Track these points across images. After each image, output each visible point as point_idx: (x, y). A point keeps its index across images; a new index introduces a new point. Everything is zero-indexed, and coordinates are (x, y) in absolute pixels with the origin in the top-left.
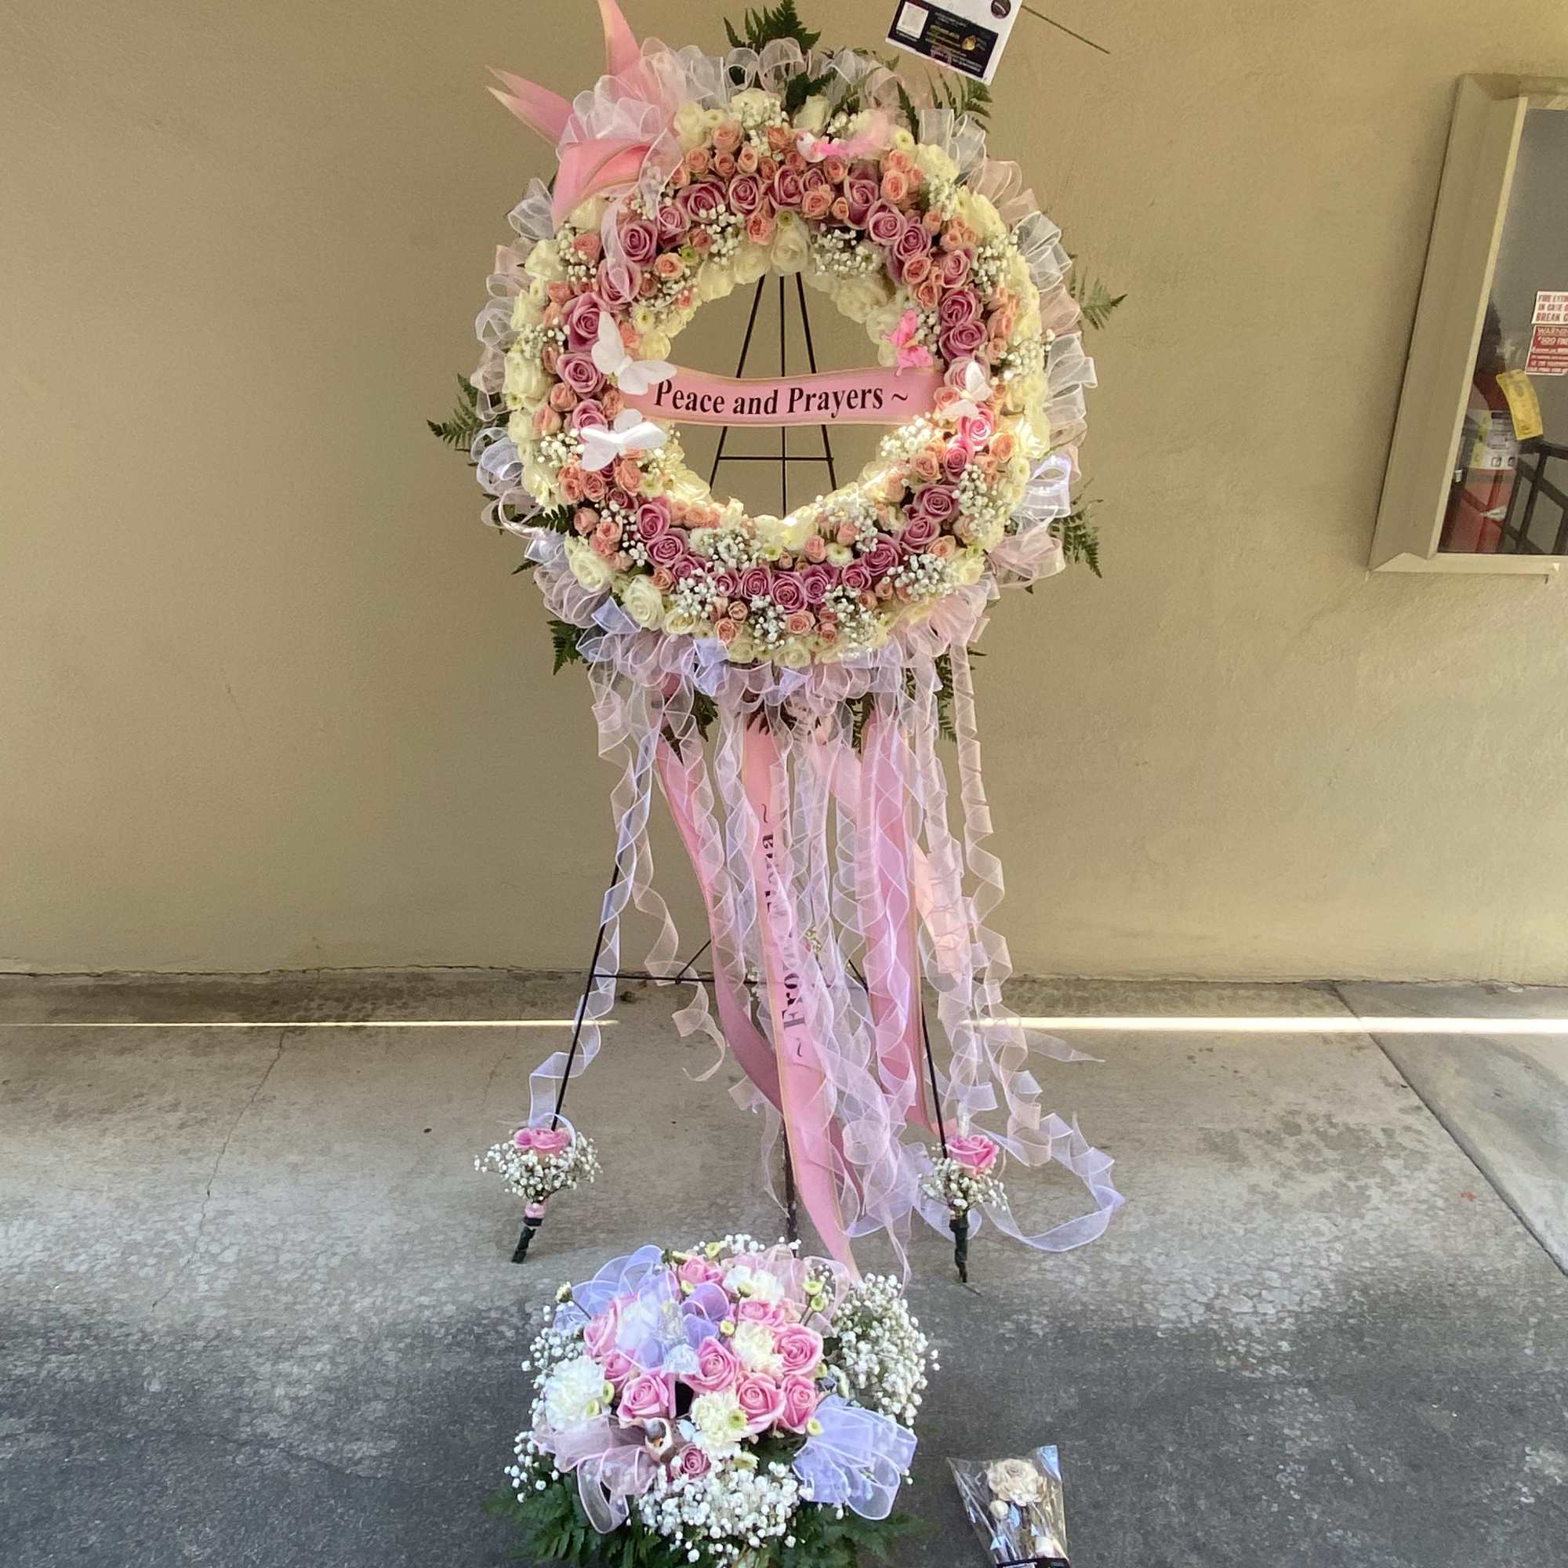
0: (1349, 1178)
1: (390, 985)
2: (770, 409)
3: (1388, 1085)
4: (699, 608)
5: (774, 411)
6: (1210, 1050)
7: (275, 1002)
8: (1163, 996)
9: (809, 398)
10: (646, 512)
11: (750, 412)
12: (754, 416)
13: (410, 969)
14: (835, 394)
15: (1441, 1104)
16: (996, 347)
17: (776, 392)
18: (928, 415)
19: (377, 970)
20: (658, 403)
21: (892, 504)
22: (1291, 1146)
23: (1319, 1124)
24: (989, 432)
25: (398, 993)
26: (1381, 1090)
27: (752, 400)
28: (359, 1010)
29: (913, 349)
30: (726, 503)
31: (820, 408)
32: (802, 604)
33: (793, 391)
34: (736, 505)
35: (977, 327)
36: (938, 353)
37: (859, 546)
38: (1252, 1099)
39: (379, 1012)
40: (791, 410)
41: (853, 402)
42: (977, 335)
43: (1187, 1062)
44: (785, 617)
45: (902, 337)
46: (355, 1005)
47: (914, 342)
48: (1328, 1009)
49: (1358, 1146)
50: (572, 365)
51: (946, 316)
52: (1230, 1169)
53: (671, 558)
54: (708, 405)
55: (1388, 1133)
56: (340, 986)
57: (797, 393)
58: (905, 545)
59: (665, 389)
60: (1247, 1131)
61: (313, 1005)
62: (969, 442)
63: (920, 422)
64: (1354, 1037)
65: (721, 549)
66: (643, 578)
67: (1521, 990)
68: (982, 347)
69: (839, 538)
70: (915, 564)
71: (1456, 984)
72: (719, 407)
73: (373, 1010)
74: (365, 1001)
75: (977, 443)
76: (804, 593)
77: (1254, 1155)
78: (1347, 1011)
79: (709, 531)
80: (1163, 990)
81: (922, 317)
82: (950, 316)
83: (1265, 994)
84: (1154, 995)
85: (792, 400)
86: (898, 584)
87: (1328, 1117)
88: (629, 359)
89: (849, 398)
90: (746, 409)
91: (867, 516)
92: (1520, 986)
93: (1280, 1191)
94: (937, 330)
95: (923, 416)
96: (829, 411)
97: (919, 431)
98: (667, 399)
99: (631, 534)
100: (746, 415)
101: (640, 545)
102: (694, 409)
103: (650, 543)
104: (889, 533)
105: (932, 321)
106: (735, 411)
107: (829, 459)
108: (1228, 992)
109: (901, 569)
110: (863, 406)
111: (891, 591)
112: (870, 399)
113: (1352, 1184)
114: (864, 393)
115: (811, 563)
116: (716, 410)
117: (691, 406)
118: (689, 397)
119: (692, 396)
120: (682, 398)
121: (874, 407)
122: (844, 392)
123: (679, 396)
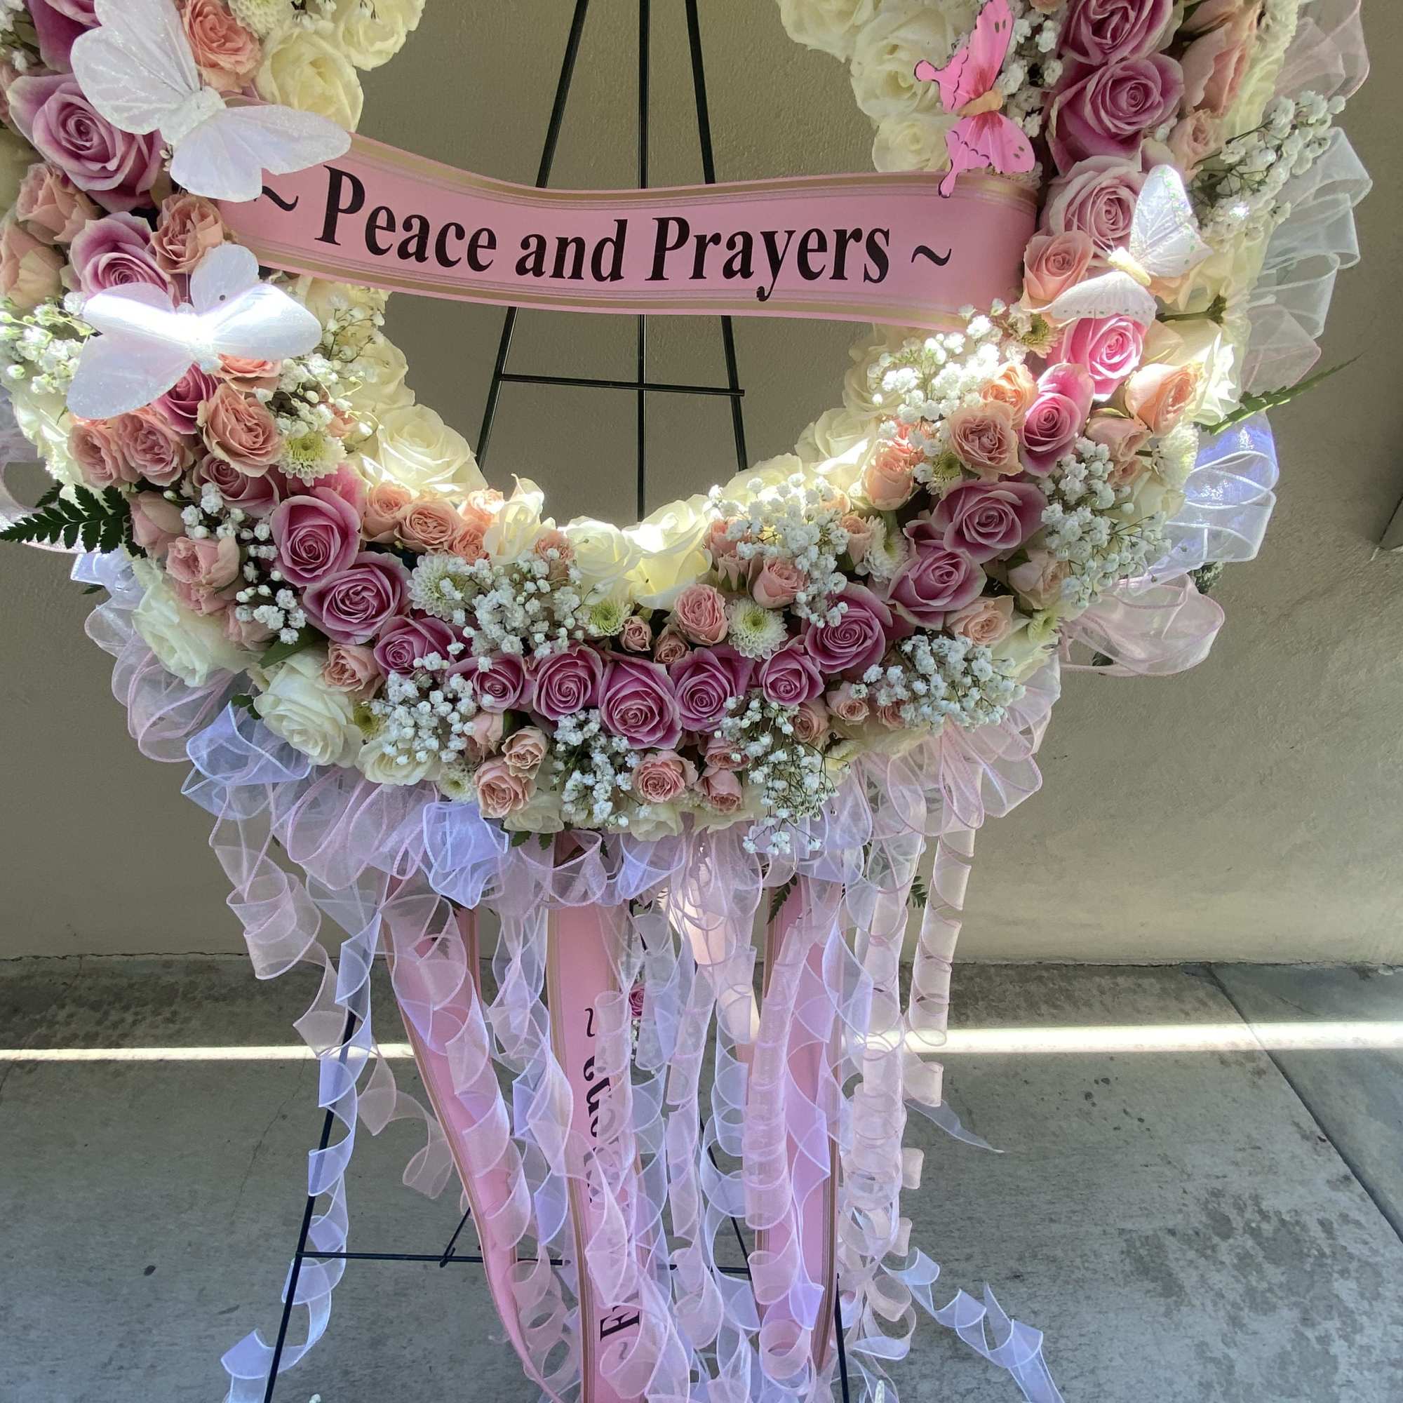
0: (1306, 1321)
1: (168, 979)
2: (606, 267)
3: (1305, 1137)
4: (434, 743)
5: (616, 275)
6: (1106, 1081)
7: (16, 1011)
8: (1043, 990)
9: (702, 243)
10: (296, 514)
11: (558, 273)
12: (566, 283)
13: (191, 957)
14: (769, 238)
15: (1371, 1172)
16: (1197, 134)
17: (622, 225)
18: (999, 308)
19: (152, 957)
20: (329, 235)
21: (878, 514)
22: (1226, 1259)
23: (1248, 1215)
24: (1134, 362)
25: (168, 995)
26: (1302, 1149)
27: (563, 243)
28: (115, 1025)
29: (987, 119)
30: (507, 489)
31: (728, 272)
32: (670, 730)
33: (663, 224)
34: (530, 497)
35: (1163, 71)
36: (1039, 145)
37: (803, 612)
38: (1168, 1172)
39: (140, 1030)
40: (658, 274)
41: (815, 261)
42: (1156, 96)
43: (1086, 1105)
44: (632, 761)
45: (967, 83)
46: (114, 1016)
47: (993, 101)
48: (1214, 1007)
49: (1301, 1256)
50: (52, 105)
51: (1086, 32)
52: (1167, 1314)
53: (368, 622)
54: (458, 250)
55: (1325, 1225)
56: (105, 981)
57: (673, 229)
58: (901, 610)
59: (346, 199)
60: (1172, 1232)
61: (62, 1015)
62: (1087, 380)
63: (981, 325)
64: (1250, 1055)
65: (483, 615)
66: (305, 665)
67: (1390, 973)
68: (1162, 131)
69: (760, 592)
70: (926, 662)
71: (1328, 965)
72: (483, 256)
73: (134, 1023)
74: (126, 1008)
75: (1101, 385)
76: (676, 710)
77: (1189, 1279)
78: (1233, 1012)
79: (459, 564)
80: (1040, 978)
81: (1024, 27)
82: (1098, 28)
83: (1146, 982)
84: (1033, 987)
85: (661, 248)
86: (883, 700)
87: (1256, 1199)
88: (212, 100)
89: (803, 250)
90: (549, 264)
91: (824, 543)
92: (1390, 967)
93: (1233, 1353)
94: (1054, 72)
95: (983, 310)
96: (753, 283)
97: (972, 345)
98: (351, 227)
99: (263, 567)
100: (546, 280)
101: (284, 596)
102: (420, 256)
103: (312, 588)
104: (866, 580)
105: (1048, 40)
106: (521, 269)
107: (735, 391)
108: (1106, 982)
109: (895, 672)
110: (839, 274)
111: (865, 712)
112: (857, 253)
113: (1310, 1334)
114: (842, 237)
115: (693, 646)
116: (476, 265)
117: (412, 248)
118: (407, 226)
119: (416, 224)
120: (391, 226)
121: (867, 276)
122: (790, 233)
123: (382, 220)
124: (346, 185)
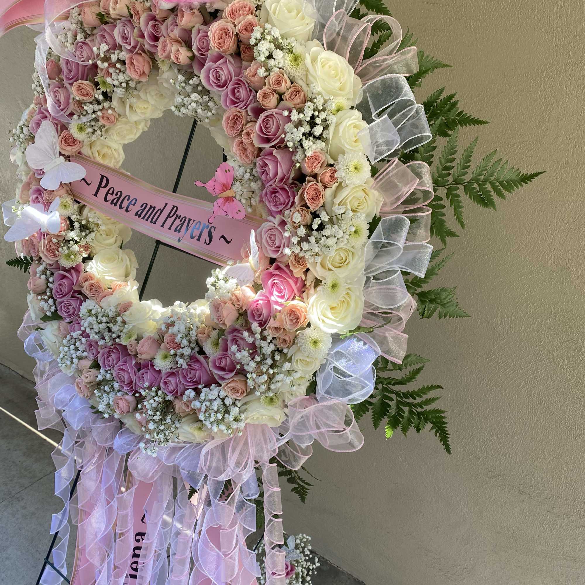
2: (154, 219)
5: (155, 222)
9: (176, 217)
11: (144, 217)
12: (143, 222)
14: (190, 220)
17: (167, 205)
20: (96, 195)
27: (151, 207)
29: (228, 199)
31: (176, 230)
33: (173, 207)
40: (163, 225)
41: (195, 233)
45: (218, 187)
47: (230, 193)
54: (125, 204)
59: (103, 184)
62: (272, 299)
66: (56, 324)
68: (287, 212)
72: (130, 208)
75: (277, 304)
85: (168, 216)
90: (142, 215)
96: (179, 235)
98: (103, 192)
100: (140, 219)
101: (50, 301)
102: (115, 205)
106: (136, 215)
109: (193, 395)
110: (199, 239)
112: (205, 233)
116: (127, 211)
117: (115, 202)
118: (117, 194)
119: (119, 193)
120: (112, 194)
121: (205, 242)
122: (194, 221)
123: (111, 192)
124: (105, 180)
